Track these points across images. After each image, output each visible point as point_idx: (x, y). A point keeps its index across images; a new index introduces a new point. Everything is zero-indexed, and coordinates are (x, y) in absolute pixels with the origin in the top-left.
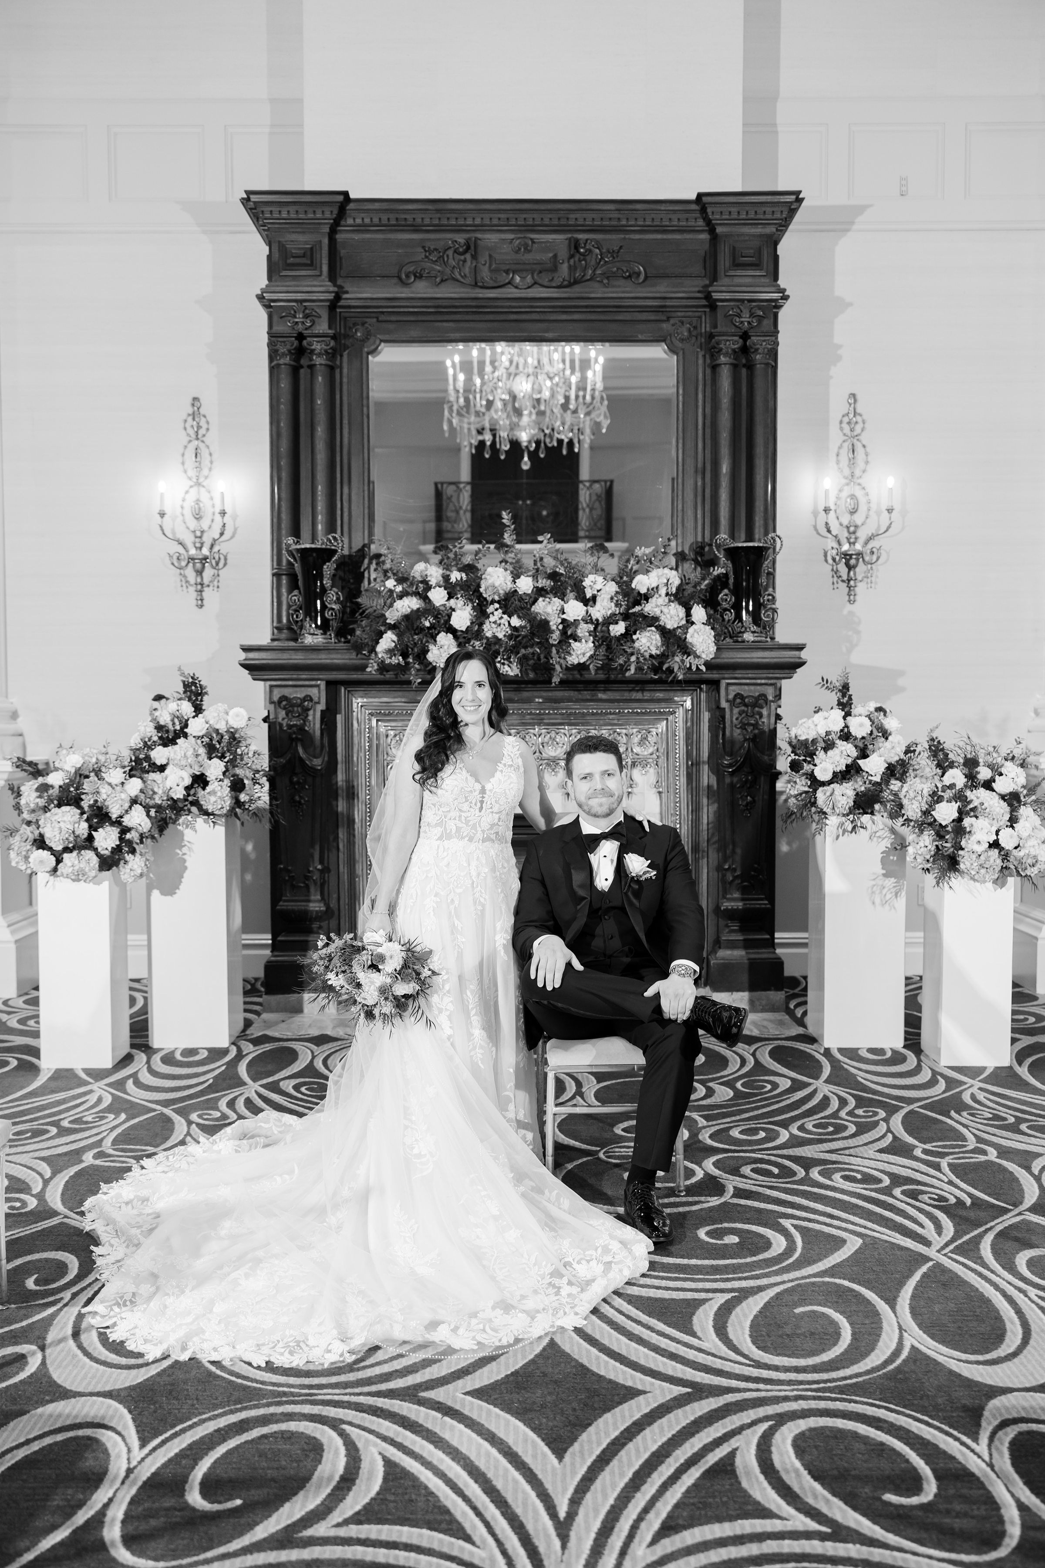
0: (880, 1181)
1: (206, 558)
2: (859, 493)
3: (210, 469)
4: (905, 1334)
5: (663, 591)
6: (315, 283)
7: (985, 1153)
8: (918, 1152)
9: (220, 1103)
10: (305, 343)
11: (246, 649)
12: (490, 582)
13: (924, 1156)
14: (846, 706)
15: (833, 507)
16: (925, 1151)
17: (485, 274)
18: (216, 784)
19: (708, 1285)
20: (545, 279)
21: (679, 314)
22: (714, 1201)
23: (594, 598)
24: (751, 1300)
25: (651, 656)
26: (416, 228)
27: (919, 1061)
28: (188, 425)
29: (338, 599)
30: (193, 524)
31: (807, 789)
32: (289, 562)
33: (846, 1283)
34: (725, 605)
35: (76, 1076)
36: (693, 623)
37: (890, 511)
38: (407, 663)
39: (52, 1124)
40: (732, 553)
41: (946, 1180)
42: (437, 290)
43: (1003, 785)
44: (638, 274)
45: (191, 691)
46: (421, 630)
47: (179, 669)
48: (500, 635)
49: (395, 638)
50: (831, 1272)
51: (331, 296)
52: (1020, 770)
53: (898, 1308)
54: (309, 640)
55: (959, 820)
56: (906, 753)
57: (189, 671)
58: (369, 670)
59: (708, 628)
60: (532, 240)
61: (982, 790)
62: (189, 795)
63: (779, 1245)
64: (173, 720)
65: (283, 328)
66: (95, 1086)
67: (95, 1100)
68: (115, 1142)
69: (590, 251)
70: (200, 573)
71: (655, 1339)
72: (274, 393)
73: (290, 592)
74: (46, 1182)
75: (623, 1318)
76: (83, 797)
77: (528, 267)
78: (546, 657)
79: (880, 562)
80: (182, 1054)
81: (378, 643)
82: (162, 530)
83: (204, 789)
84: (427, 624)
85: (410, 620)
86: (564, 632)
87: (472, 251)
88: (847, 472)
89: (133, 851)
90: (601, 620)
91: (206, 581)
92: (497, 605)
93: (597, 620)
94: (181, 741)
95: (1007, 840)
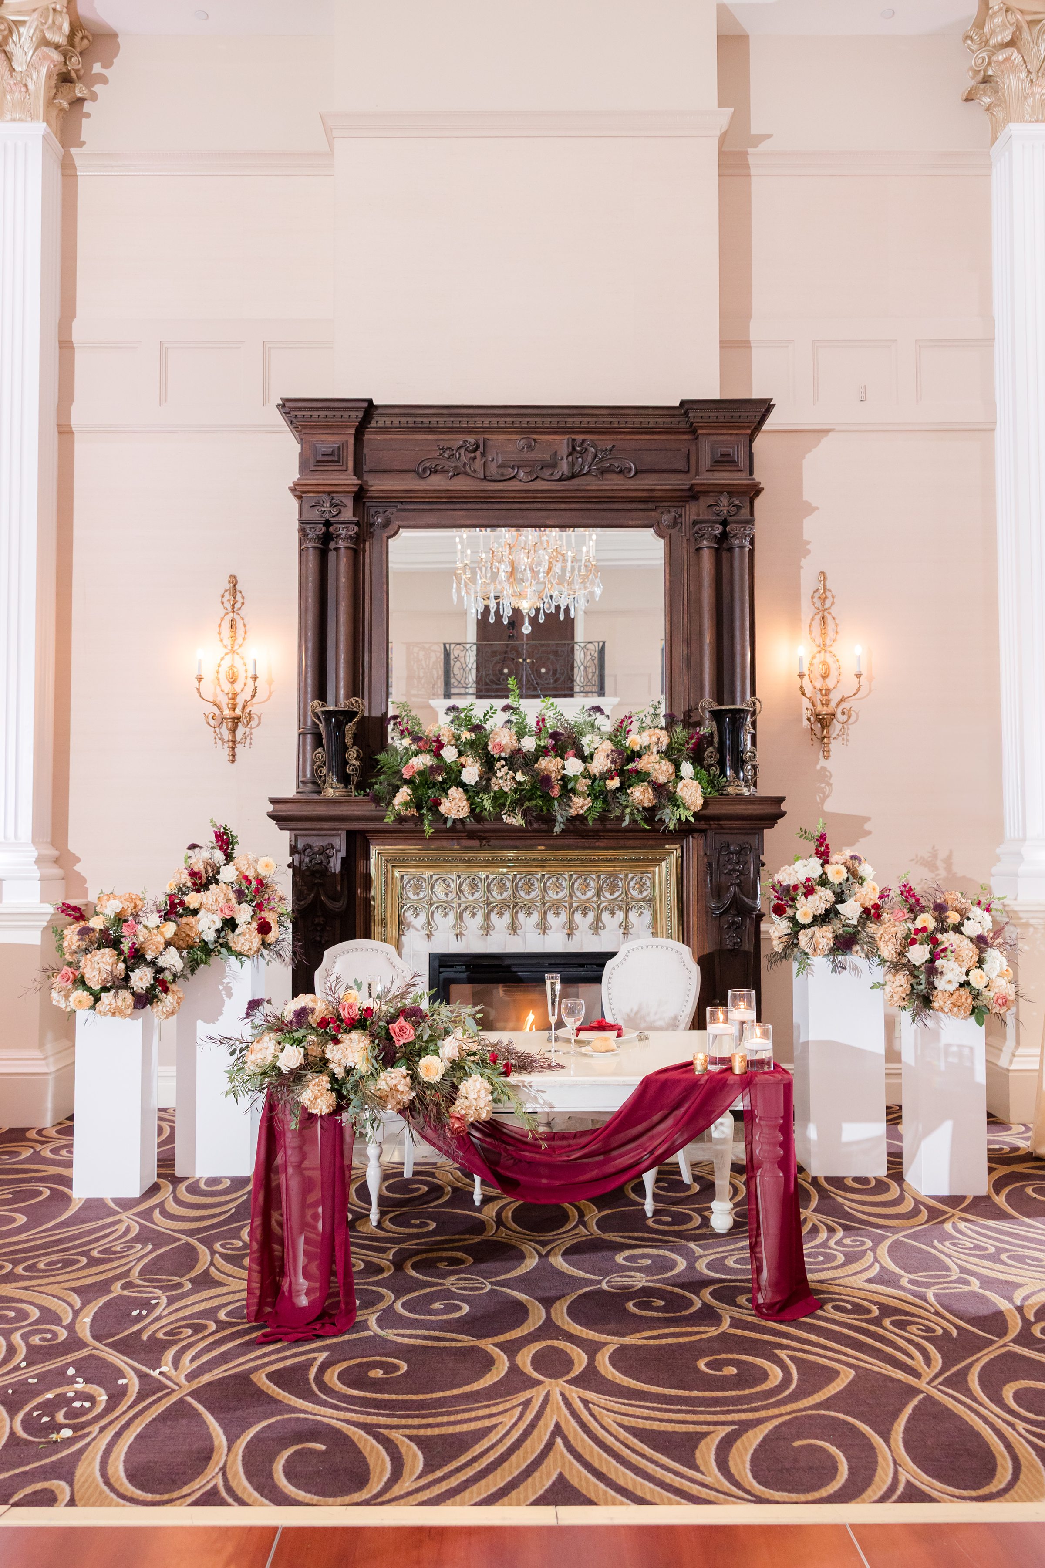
0: (869, 1311)
1: (238, 718)
2: (830, 660)
3: (244, 639)
4: (900, 1469)
5: (655, 750)
6: (341, 477)
7: (967, 1283)
8: (904, 1282)
9: (242, 1233)
10: (331, 529)
11: (273, 801)
12: (497, 741)
13: (910, 1286)
14: (824, 855)
15: (806, 672)
16: (911, 1282)
17: (493, 470)
18: (245, 927)
19: (709, 1418)
20: (546, 473)
21: (666, 504)
22: (712, 1332)
23: (592, 756)
24: (750, 1433)
25: (644, 808)
26: (431, 430)
27: (902, 1190)
28: (225, 600)
29: (358, 756)
30: (227, 687)
31: (789, 931)
32: (315, 723)
33: (841, 1416)
34: (711, 761)
35: (106, 1206)
36: (682, 778)
37: (858, 676)
38: (422, 815)
39: (82, 1254)
40: (717, 715)
41: (933, 1310)
42: (450, 483)
43: (971, 928)
44: (630, 470)
45: (222, 841)
46: (434, 784)
47: (212, 821)
48: (506, 790)
49: (410, 792)
50: (826, 1404)
51: (356, 489)
52: (986, 914)
53: (892, 1441)
54: (330, 793)
55: (932, 961)
56: (881, 897)
57: (221, 822)
58: (386, 820)
59: (696, 783)
60: (534, 440)
61: (951, 932)
62: (219, 937)
63: (776, 1377)
64: (205, 868)
65: (314, 515)
66: (123, 1216)
67: (124, 1229)
68: (142, 1272)
69: (586, 449)
70: (233, 731)
71: (659, 1472)
72: (303, 572)
73: (315, 749)
74: (76, 1313)
75: (628, 1451)
76: (123, 940)
77: (531, 463)
78: (548, 810)
79: (851, 721)
80: (205, 1184)
81: (394, 796)
82: (200, 693)
83: (233, 931)
84: (440, 779)
85: (425, 774)
86: (564, 787)
87: (481, 449)
88: (819, 641)
89: (166, 990)
90: (597, 775)
91: (238, 738)
92: (503, 762)
93: (595, 775)
94: (213, 887)
95: (977, 979)
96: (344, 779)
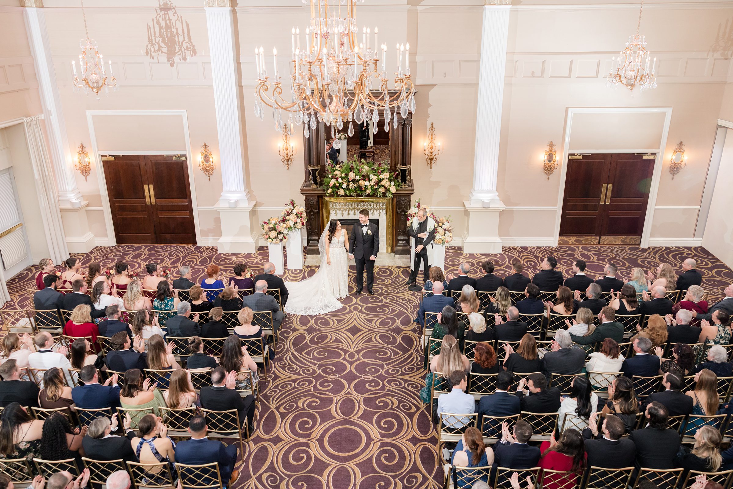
1: (289, 159)
2: (432, 146)
3: (289, 140)
5: (386, 179)
11: (301, 189)
15: (426, 149)
22: (381, 304)
23: (371, 180)
25: (382, 193)
28: (284, 130)
29: (319, 179)
30: (285, 151)
32: (308, 169)
34: (399, 180)
36: (391, 185)
37: (440, 149)
38: (334, 193)
43: (444, 227)
45: (292, 203)
46: (336, 187)
49: (331, 189)
53: (399, 320)
54: (312, 185)
57: (291, 199)
59: (394, 186)
62: (294, 226)
63: (387, 311)
64: (290, 211)
70: (288, 162)
71: (367, 324)
73: (309, 176)
76: (276, 229)
78: (361, 194)
79: (437, 160)
81: (328, 189)
82: (280, 155)
85: (334, 185)
86: (365, 187)
88: (430, 140)
89: (285, 237)
90: (373, 185)
91: (289, 164)
92: (352, 182)
94: (291, 215)
95: (443, 237)
96: (316, 183)
